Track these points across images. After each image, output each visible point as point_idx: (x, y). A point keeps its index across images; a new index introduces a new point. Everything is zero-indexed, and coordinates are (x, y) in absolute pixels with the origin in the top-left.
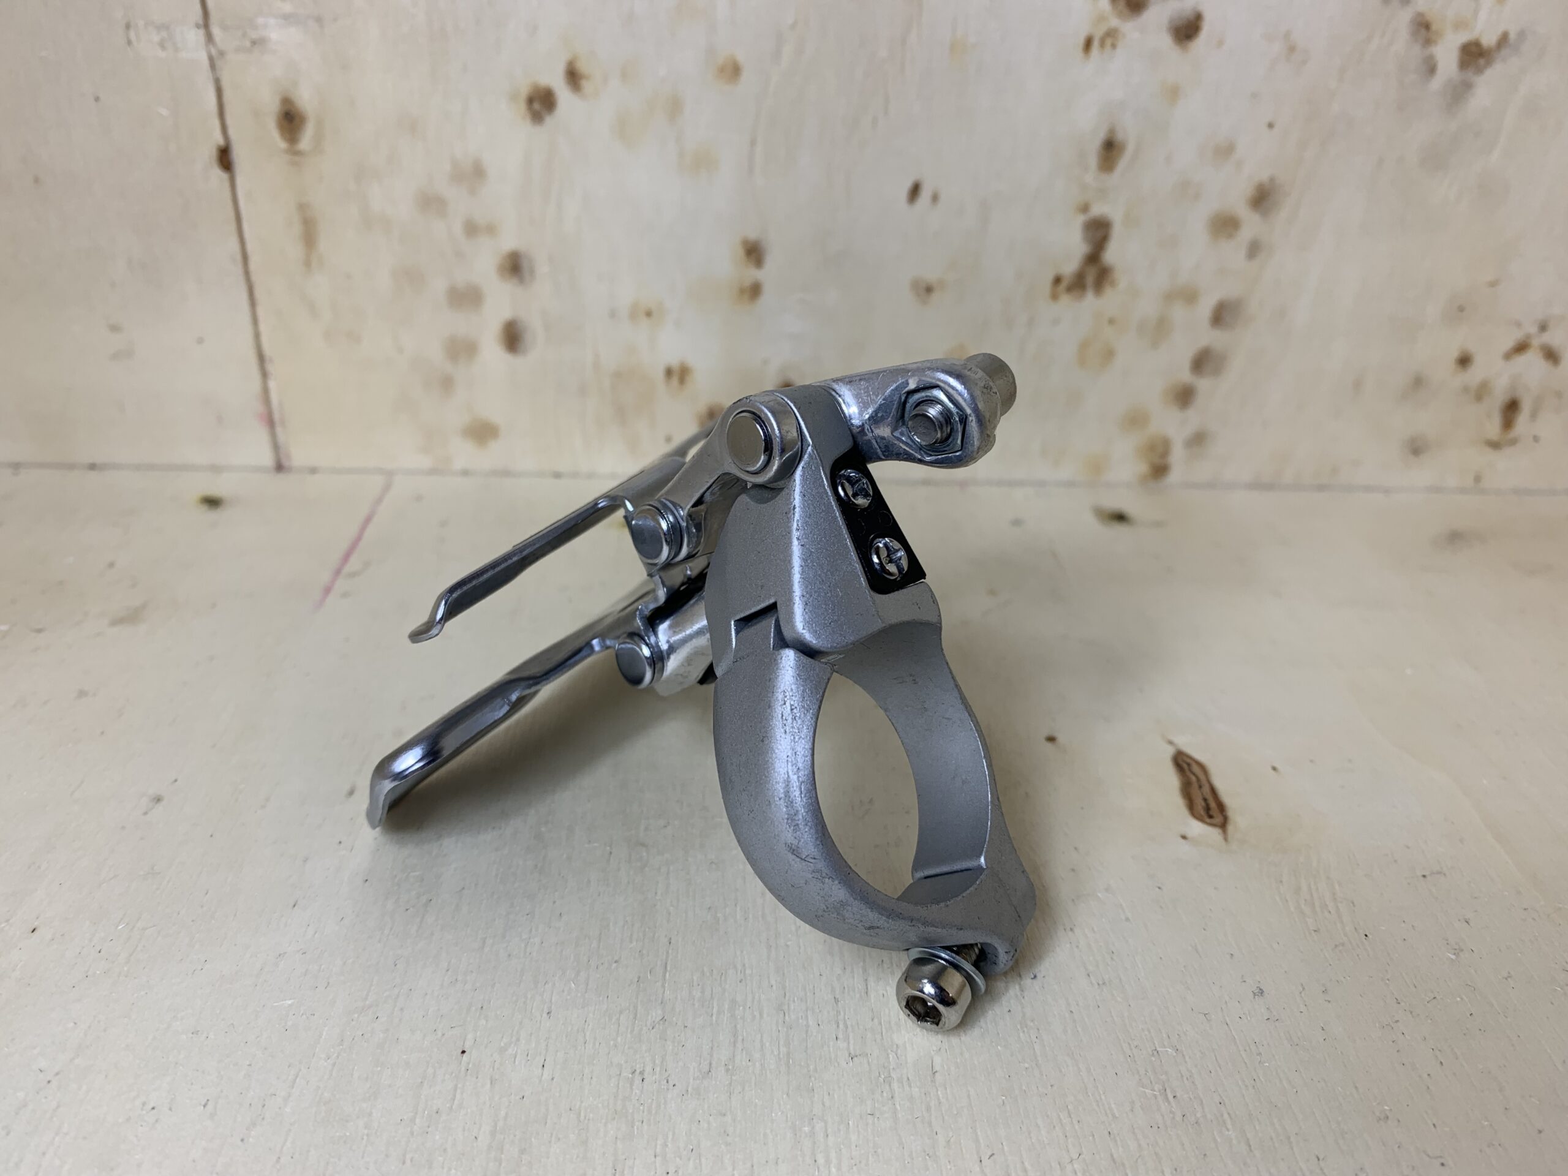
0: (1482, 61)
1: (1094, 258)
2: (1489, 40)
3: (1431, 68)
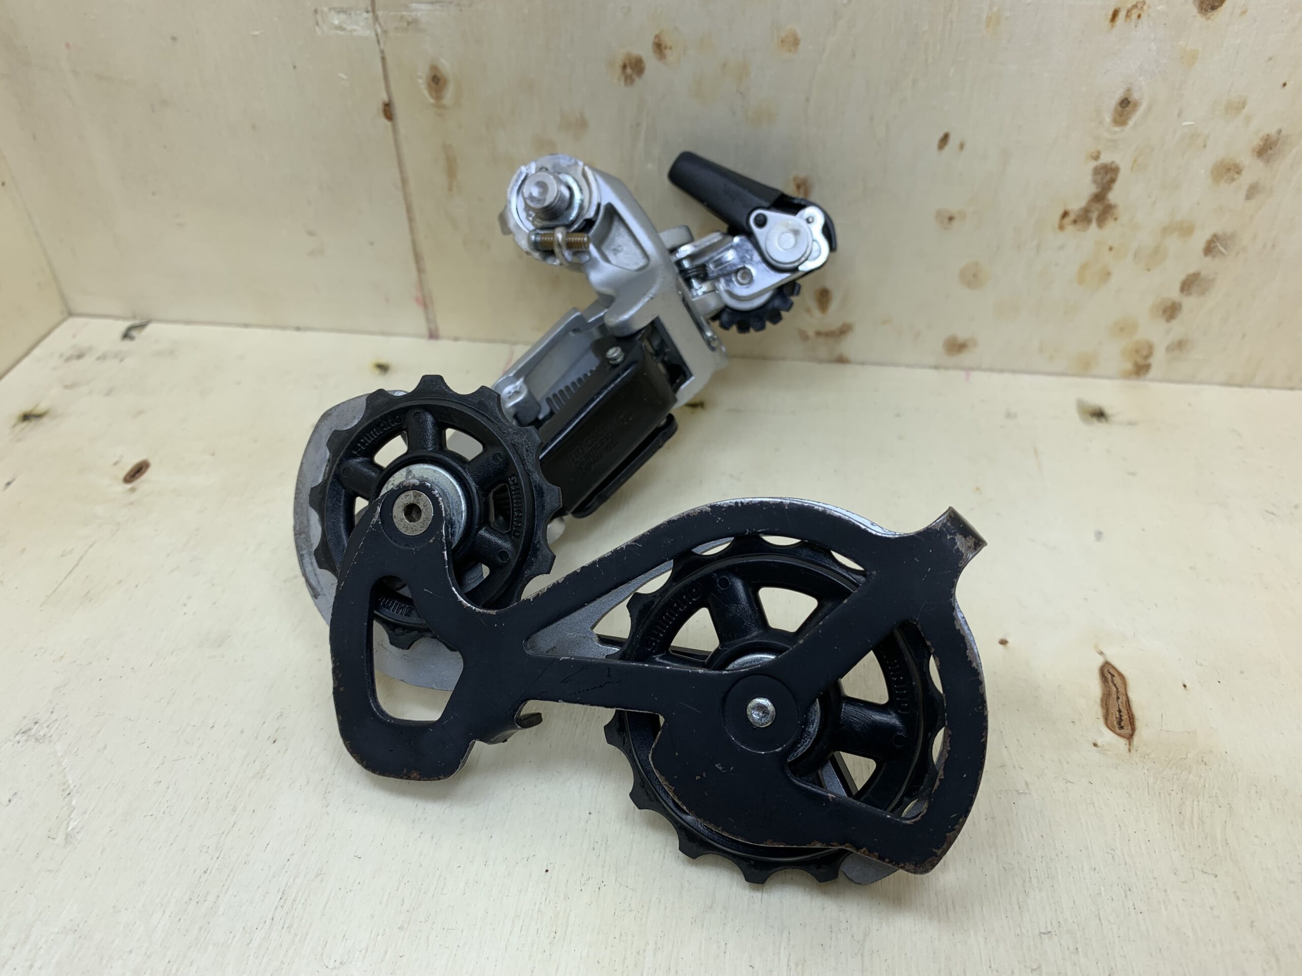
1: (1099, 197)
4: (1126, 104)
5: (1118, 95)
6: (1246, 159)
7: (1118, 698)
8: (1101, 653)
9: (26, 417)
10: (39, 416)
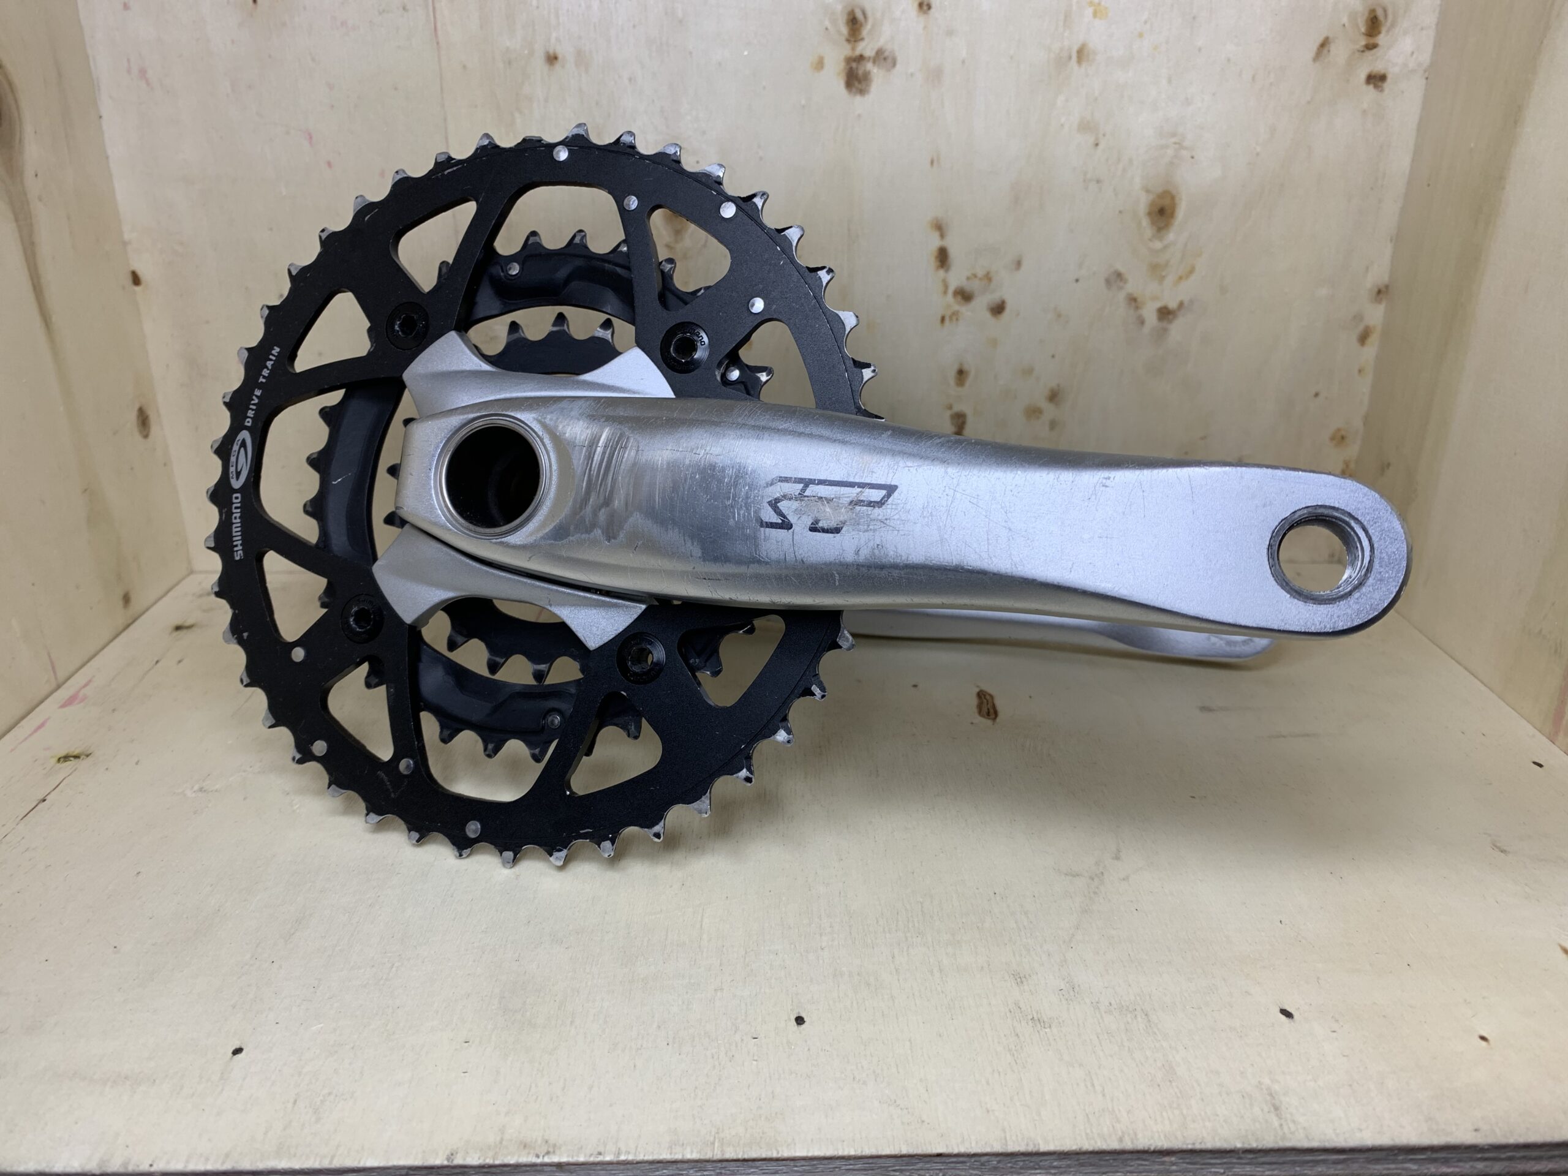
0: (1171, 317)
2: (1173, 305)
3: (1142, 322)
4: (961, 373)
5: (956, 368)
6: (1044, 404)
7: (988, 704)
8: (978, 687)
9: (178, 628)
10: (189, 627)
